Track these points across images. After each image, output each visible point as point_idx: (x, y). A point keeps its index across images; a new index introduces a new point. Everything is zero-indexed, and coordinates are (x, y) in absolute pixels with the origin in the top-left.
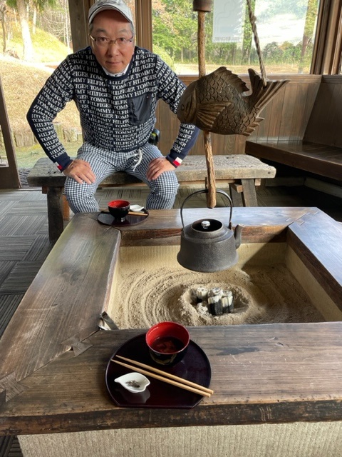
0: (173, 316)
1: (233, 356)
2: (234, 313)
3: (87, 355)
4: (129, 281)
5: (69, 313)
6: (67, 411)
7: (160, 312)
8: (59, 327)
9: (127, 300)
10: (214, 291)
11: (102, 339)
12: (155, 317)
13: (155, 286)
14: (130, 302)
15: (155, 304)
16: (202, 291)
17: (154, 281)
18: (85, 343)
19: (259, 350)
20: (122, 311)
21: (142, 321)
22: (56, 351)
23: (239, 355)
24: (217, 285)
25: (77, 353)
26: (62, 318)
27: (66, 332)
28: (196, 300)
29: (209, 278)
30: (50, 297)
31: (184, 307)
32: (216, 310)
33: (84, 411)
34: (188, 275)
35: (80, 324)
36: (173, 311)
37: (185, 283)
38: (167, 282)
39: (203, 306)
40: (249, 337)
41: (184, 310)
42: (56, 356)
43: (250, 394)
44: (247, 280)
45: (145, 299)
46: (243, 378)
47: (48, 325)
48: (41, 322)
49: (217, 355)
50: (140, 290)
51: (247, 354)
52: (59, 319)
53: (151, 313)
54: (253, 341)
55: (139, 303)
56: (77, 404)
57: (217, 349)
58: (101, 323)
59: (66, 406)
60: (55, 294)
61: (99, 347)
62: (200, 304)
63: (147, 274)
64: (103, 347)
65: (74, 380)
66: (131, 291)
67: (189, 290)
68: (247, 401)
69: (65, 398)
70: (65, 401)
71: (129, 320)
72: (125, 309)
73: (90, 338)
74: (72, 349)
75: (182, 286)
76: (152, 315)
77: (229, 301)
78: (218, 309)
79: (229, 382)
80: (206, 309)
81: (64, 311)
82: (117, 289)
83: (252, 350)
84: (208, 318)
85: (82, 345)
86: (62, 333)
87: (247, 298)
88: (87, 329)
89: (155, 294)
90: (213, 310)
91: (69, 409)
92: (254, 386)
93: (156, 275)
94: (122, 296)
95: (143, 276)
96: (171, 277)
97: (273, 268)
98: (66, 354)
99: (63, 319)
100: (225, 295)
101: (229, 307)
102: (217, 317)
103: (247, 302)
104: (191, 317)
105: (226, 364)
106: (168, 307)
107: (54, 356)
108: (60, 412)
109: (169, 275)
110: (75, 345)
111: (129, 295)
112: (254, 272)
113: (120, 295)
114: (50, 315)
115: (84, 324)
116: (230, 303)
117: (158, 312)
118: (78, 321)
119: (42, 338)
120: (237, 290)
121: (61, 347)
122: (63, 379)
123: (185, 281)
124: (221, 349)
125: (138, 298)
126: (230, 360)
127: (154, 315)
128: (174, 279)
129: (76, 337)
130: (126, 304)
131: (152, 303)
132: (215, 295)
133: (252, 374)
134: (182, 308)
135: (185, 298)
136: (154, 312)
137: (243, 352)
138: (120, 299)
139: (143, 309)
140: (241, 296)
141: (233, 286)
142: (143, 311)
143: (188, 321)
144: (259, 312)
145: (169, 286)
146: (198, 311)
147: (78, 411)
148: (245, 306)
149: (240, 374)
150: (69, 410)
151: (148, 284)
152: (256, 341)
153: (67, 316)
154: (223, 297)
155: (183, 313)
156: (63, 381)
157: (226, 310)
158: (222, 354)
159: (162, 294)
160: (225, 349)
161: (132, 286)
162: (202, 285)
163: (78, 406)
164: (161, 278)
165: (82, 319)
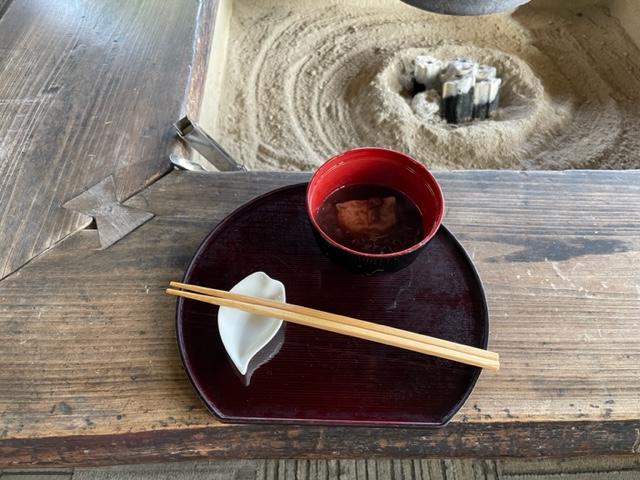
0: (359, 121)
1: (555, 264)
2: (497, 118)
3: (135, 244)
4: (257, 33)
5: (89, 114)
6: (71, 428)
7: (329, 110)
8: (58, 156)
9: (252, 79)
10: (459, 66)
11: (179, 198)
12: (317, 123)
13: (316, 49)
14: (261, 85)
15: (316, 90)
16: (430, 64)
17: (313, 37)
18: (130, 208)
19: (624, 250)
20: (242, 103)
21: (289, 130)
22: (48, 230)
23: (572, 260)
24: (459, 50)
25: (107, 238)
26: (69, 128)
27: (79, 172)
28: (413, 88)
29: (437, 35)
30: (40, 67)
31: (386, 103)
32: (459, 110)
33: (124, 431)
34: (391, 26)
35: (118, 150)
36: (358, 109)
37: (383, 44)
38: (341, 39)
39: (429, 100)
40: (593, 208)
41: (383, 108)
42: (49, 244)
43: (613, 389)
44: (525, 40)
45: (293, 77)
46: (588, 338)
47: (31, 148)
48: (13, 136)
49: (509, 259)
50: (282, 56)
51: (593, 260)
52: (60, 130)
53: (308, 112)
54: (607, 221)
55: (280, 88)
56: (105, 405)
57: (505, 240)
58: (178, 149)
59: (69, 410)
60: (55, 59)
61: (171, 223)
62: (422, 97)
63: (297, 18)
64: (184, 224)
65: (96, 326)
66: (260, 58)
67: (396, 61)
68: (609, 412)
69: (66, 382)
70: (65, 395)
71: (258, 126)
72: (250, 100)
73: (147, 192)
74: (93, 225)
75: (377, 51)
76: (310, 118)
77: (489, 90)
78: (464, 109)
79: (549, 349)
80: (434, 107)
81: (76, 109)
82: (229, 52)
83: (606, 247)
84: (441, 131)
85: (124, 213)
86: (66, 173)
87: (531, 86)
88: (140, 164)
89: (316, 69)
90: (452, 110)
91: (80, 423)
92: (624, 364)
93: (318, 23)
94: (242, 70)
95: (288, 22)
96: (351, 29)
97: (580, 15)
98: (76, 239)
99: (72, 133)
100: (481, 77)
101: (488, 105)
102: (462, 130)
103: (531, 94)
104: (402, 128)
105: (536, 290)
106: (347, 99)
107: (41, 243)
108: (51, 429)
109: (346, 23)
110: (101, 211)
111: (257, 65)
112: (538, 24)
113: (236, 67)
114: (38, 118)
115: (130, 150)
116: (493, 97)
117: (323, 110)
118: (113, 139)
119: (11, 187)
120: (508, 64)
121: (63, 217)
122: (63, 321)
123: (385, 39)
124: (518, 243)
125: (278, 75)
126: (548, 276)
127: (315, 116)
128: (358, 34)
129: (107, 188)
130: (250, 90)
131: (310, 89)
132: (459, 77)
133: (614, 324)
134: (381, 104)
135: (386, 80)
136: (314, 109)
137: (581, 253)
138: (237, 75)
139: (290, 102)
140: (516, 79)
141: (497, 54)
142: (289, 105)
143: (392, 136)
144: (558, 120)
145: (347, 49)
146: (415, 112)
147: (103, 428)
148: (525, 103)
149: (578, 325)
150: (76, 426)
151: (299, 43)
152: (615, 221)
153: (85, 125)
154: (478, 81)
155: (383, 116)
156: (62, 327)
157: (482, 112)
158: (521, 258)
159: (333, 68)
160: (528, 242)
161: (265, 48)
162: (425, 50)
163: (104, 415)
164: (329, 29)
165: (124, 135)
